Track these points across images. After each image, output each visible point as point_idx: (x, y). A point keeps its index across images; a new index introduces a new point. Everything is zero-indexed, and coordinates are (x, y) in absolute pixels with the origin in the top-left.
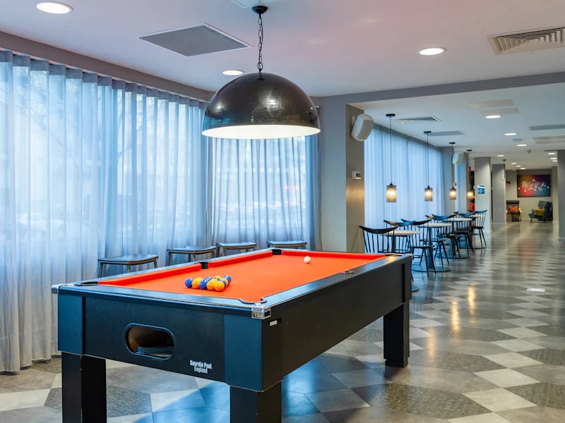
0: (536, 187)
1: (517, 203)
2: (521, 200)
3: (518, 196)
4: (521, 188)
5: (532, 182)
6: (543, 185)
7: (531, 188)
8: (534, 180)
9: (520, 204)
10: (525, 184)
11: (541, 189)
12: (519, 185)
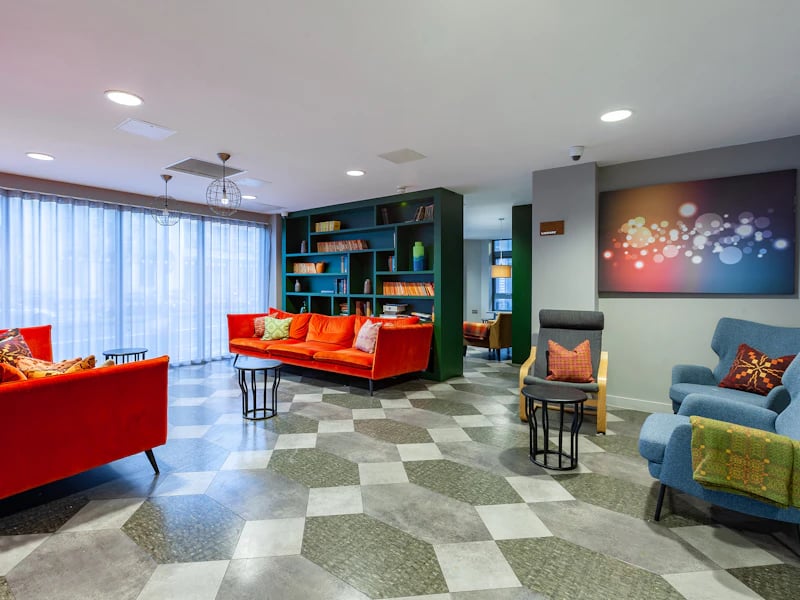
0: (700, 242)
1: (592, 325)
2: (614, 310)
3: (603, 292)
4: (619, 252)
5: (675, 219)
6: (744, 230)
7: (671, 251)
8: (688, 210)
9: (606, 334)
10: (637, 233)
11: (730, 256)
12: (606, 235)
